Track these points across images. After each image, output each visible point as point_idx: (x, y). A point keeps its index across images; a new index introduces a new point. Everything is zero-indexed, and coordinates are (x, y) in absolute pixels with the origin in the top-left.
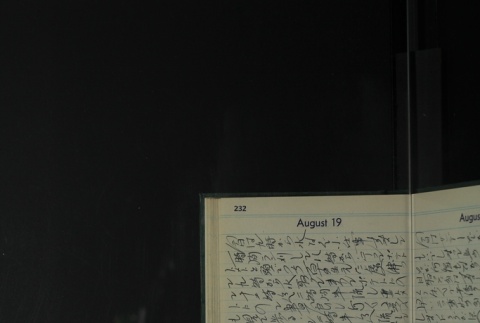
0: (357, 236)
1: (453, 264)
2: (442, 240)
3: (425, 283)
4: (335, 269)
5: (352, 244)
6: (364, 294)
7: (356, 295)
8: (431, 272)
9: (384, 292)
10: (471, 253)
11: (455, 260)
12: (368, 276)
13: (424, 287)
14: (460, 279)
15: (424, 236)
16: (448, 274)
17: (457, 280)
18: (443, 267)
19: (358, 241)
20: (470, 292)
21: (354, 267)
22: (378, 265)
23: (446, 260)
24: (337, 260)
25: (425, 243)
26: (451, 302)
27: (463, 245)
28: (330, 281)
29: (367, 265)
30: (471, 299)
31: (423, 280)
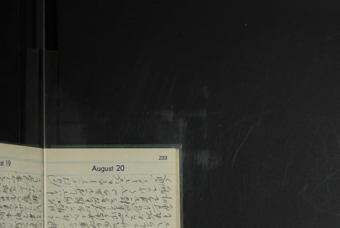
0: (18, 175)
1: (85, 198)
2: (75, 182)
3: (57, 211)
4: (8, 198)
5: (16, 180)
6: (22, 217)
7: (18, 217)
8: (62, 203)
9: (31, 216)
10: (103, 192)
11: (86, 196)
12: (24, 204)
13: (56, 213)
14: (92, 209)
15: (56, 178)
16: (80, 205)
17: (89, 209)
18: (75, 201)
19: (19, 178)
20: (102, 218)
21: (17, 197)
22: (28, 197)
23: (79, 195)
24: (8, 191)
25: (58, 183)
26: (83, 224)
27: (95, 187)
28: (5, 206)
29: (23, 196)
30: (103, 223)
31: (55, 208)
